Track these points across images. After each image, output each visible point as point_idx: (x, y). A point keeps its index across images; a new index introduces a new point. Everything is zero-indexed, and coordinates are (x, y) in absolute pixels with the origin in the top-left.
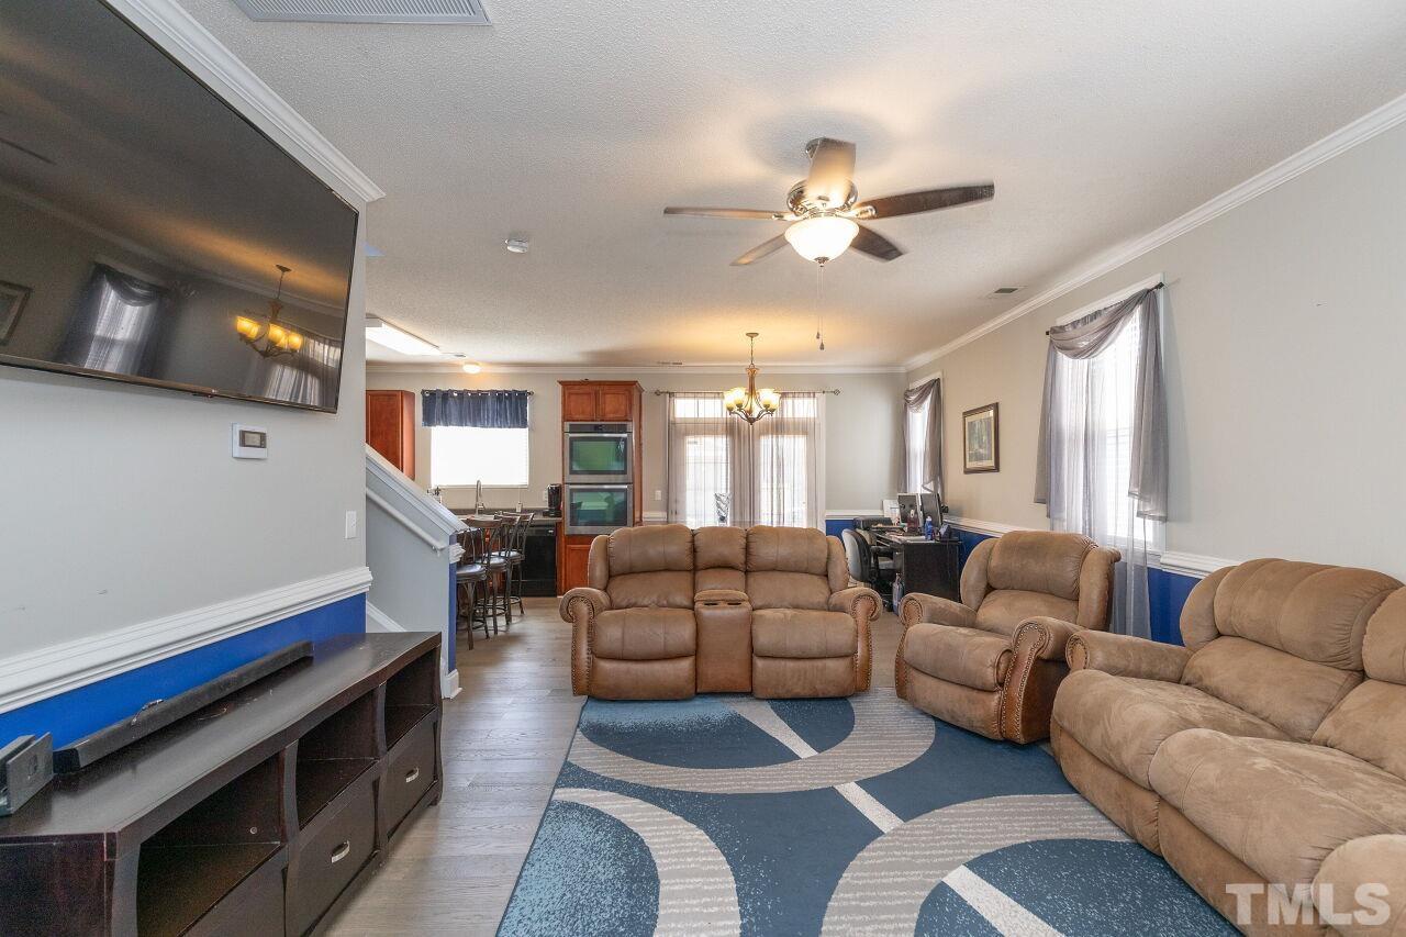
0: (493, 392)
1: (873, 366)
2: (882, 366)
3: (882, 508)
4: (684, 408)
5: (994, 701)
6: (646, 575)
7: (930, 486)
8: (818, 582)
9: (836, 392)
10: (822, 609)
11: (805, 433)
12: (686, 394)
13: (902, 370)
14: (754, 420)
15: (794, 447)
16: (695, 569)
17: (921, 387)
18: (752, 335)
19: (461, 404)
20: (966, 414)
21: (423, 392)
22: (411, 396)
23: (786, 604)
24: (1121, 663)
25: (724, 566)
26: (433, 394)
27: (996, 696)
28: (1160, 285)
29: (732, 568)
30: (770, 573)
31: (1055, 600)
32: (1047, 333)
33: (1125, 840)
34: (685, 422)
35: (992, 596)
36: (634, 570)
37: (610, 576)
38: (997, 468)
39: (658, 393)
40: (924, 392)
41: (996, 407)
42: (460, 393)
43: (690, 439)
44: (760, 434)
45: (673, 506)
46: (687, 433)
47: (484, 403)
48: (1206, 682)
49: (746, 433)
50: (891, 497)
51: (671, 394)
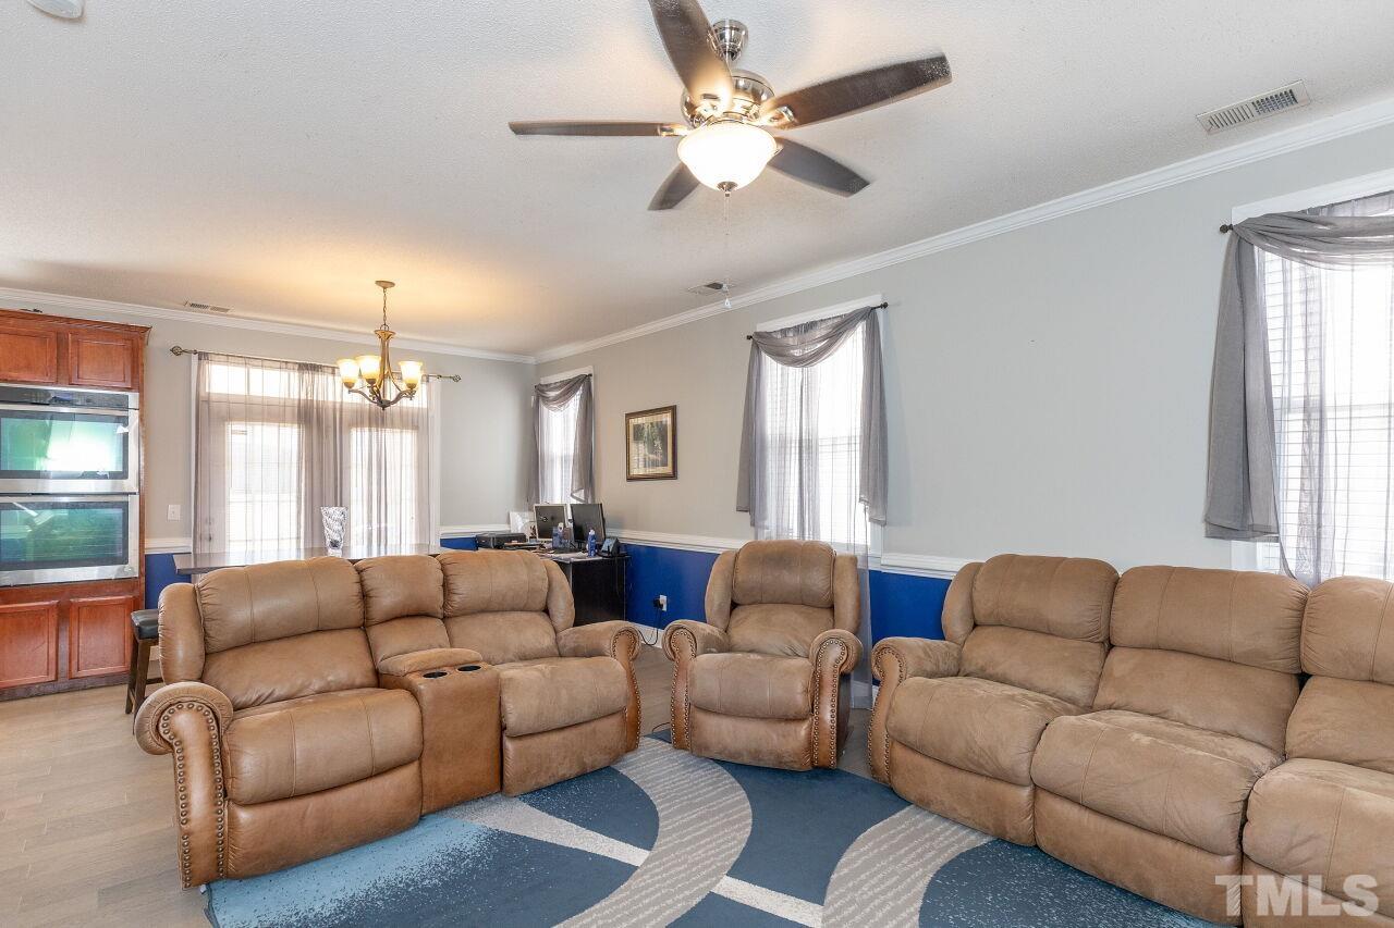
1: (499, 351)
2: (505, 352)
3: (509, 522)
4: (223, 380)
5: (802, 730)
6: (285, 644)
7: (581, 494)
8: (541, 619)
9: (456, 379)
10: (552, 656)
11: (415, 427)
12: (229, 358)
13: (531, 360)
14: (389, 403)
15: (400, 446)
16: (364, 625)
17: (564, 383)
18: (385, 285)
20: (629, 416)
23: (510, 656)
24: (929, 667)
25: (413, 614)
27: (805, 726)
28: (885, 306)
29: (427, 615)
30: (480, 616)
31: (810, 610)
32: (749, 338)
33: (985, 840)
34: (228, 400)
35: (740, 613)
36: (258, 638)
37: (209, 654)
38: (674, 476)
39: (176, 351)
40: (569, 388)
41: (673, 410)
43: (237, 426)
44: (350, 426)
45: (204, 529)
46: (230, 417)
48: (990, 671)
49: (331, 423)
50: (519, 509)
51: (203, 356)
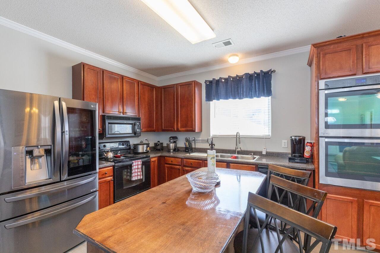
0: (246, 74)
19: (227, 86)
21: (206, 81)
22: (199, 85)
26: (211, 82)
42: (225, 79)
47: (241, 83)
